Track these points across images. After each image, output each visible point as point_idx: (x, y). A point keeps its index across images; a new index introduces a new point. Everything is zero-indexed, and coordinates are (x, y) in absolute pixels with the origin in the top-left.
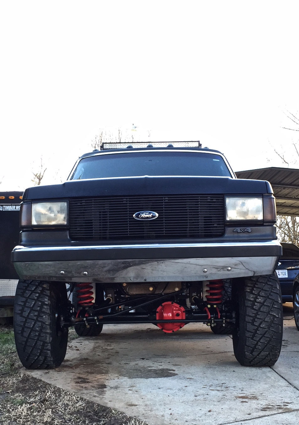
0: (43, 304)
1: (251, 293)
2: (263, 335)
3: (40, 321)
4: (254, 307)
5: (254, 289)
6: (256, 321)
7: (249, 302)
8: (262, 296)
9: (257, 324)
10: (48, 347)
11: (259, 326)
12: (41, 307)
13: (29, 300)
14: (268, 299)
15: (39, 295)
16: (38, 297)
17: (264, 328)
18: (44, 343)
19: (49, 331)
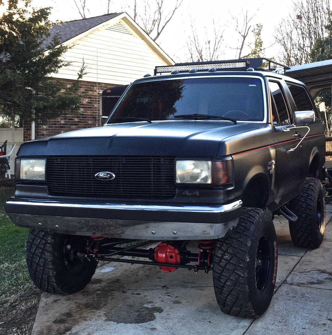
0: (47, 242)
1: (220, 248)
2: (230, 293)
3: (43, 258)
4: (221, 264)
5: (224, 245)
6: (222, 278)
7: (217, 258)
8: (229, 253)
9: (223, 281)
10: (53, 280)
11: (225, 284)
12: (45, 245)
13: (36, 238)
14: (235, 257)
15: (45, 234)
16: (43, 236)
17: (230, 286)
18: (49, 276)
19: (51, 267)
